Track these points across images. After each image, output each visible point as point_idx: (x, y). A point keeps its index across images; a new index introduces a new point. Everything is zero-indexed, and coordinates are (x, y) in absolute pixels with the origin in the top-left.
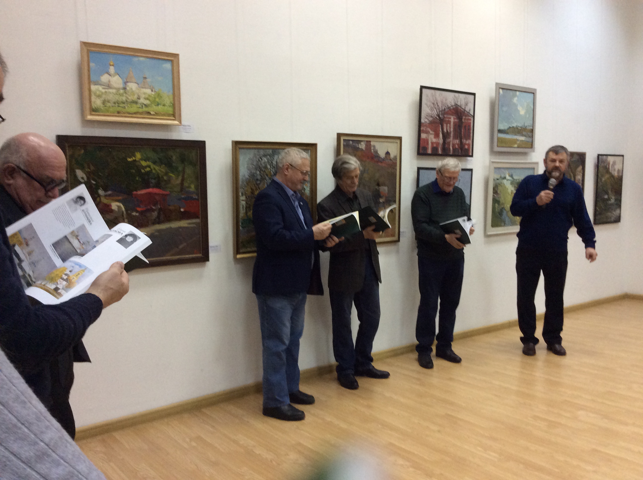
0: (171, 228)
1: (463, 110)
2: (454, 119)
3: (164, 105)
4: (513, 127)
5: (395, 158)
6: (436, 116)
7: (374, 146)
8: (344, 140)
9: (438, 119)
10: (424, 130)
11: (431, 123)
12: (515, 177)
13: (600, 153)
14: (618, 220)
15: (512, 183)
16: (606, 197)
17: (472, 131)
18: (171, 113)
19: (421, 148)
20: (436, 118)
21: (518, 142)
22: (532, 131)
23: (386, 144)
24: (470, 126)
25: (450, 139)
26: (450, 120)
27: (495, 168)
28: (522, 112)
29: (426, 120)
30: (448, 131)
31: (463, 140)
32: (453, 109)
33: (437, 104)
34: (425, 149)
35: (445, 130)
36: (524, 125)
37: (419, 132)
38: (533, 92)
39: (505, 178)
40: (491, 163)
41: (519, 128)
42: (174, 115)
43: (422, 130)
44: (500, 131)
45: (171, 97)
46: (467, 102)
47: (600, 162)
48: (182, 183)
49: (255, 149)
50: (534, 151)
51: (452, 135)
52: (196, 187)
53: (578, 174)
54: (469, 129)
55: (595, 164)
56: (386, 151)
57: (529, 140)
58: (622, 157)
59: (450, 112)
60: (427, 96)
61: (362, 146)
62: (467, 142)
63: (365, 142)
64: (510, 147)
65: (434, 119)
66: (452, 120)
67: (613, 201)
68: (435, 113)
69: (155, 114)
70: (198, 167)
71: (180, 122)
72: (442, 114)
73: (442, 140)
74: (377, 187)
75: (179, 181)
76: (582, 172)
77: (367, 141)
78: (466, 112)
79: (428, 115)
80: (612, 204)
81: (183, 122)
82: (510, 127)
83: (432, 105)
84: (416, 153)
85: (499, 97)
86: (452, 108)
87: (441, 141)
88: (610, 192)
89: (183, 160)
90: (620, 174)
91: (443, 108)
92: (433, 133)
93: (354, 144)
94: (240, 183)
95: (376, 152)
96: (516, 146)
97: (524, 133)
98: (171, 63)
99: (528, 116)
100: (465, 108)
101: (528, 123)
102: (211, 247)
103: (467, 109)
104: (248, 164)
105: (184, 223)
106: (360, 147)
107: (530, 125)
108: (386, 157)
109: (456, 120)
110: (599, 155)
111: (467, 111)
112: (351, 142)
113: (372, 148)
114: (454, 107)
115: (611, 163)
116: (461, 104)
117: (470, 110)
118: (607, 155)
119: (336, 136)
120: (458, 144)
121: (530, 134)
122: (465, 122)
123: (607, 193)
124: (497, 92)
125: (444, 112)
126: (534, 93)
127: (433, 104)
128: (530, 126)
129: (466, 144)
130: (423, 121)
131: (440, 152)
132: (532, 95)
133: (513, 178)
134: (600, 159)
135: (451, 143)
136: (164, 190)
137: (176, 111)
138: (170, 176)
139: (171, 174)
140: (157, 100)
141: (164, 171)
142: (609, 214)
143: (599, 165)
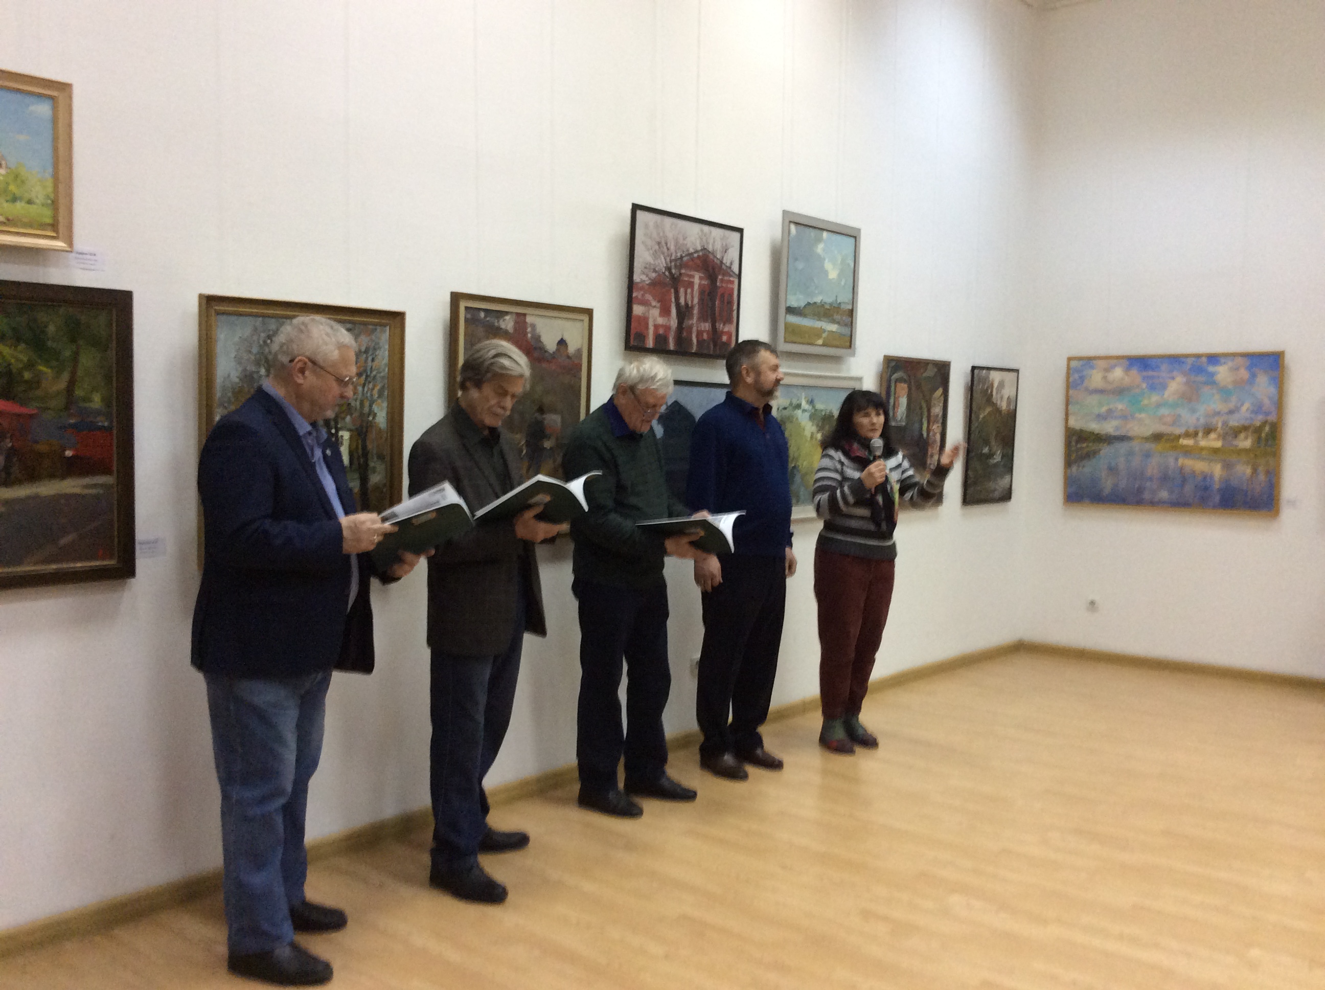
0: (36, 497)
1: (718, 262)
2: (701, 278)
3: (30, 202)
4: (815, 303)
5: (579, 351)
6: (664, 271)
7: (533, 326)
8: (467, 308)
9: (667, 277)
10: (640, 297)
11: (654, 284)
12: (819, 406)
13: (976, 364)
14: (1006, 496)
15: (812, 417)
16: (986, 450)
17: (735, 307)
18: (48, 219)
19: (632, 338)
20: (665, 274)
21: (824, 335)
22: (851, 313)
23: (560, 322)
24: (731, 295)
25: (692, 319)
26: (692, 280)
28: (833, 274)
29: (644, 277)
30: (688, 305)
31: (717, 324)
32: (699, 256)
33: (666, 244)
34: (642, 337)
35: (682, 301)
36: (836, 300)
37: (630, 302)
38: (853, 235)
39: (798, 406)
41: (827, 306)
42: (54, 226)
43: (635, 297)
44: (790, 310)
45: (50, 184)
46: (726, 245)
47: (976, 382)
48: (70, 390)
49: (256, 316)
50: (853, 355)
51: (696, 311)
52: (107, 402)
53: (935, 404)
54: (730, 303)
55: (967, 384)
56: (559, 339)
57: (846, 331)
58: (1015, 374)
59: (691, 263)
60: (646, 226)
61: (508, 323)
62: (726, 329)
63: (514, 316)
65: (661, 276)
66: (696, 281)
67: (997, 458)
68: (661, 263)
70: (112, 354)
71: (71, 244)
72: (675, 267)
73: (676, 321)
74: (537, 415)
75: (62, 385)
76: (942, 398)
77: (518, 314)
78: (724, 267)
79: (648, 266)
80: (996, 465)
81: (78, 245)
82: (809, 304)
83: (657, 247)
84: (624, 347)
85: (789, 240)
86: (696, 255)
87: (674, 322)
88: (993, 443)
90: (1012, 407)
91: (679, 255)
92: (658, 305)
93: (488, 319)
94: (218, 394)
95: (538, 339)
96: (820, 342)
97: (837, 317)
98: (51, 102)
99: (843, 283)
100: (723, 258)
101: (844, 297)
102: (140, 543)
103: (727, 261)
104: (238, 350)
105: (71, 486)
106: (503, 325)
107: (847, 301)
108: (558, 350)
109: (705, 282)
110: (974, 368)
111: (727, 266)
112: (482, 315)
113: (529, 330)
114: (701, 254)
115: (996, 385)
116: (715, 248)
117: (731, 264)
118: (988, 369)
119: (448, 298)
120: (708, 332)
121: (847, 319)
122: (722, 287)
123: (987, 442)
124: (786, 231)
125: (680, 263)
126: (855, 237)
127: (659, 243)
128: (848, 304)
129: (722, 333)
130: (637, 278)
131: (672, 346)
132: (853, 240)
133: (814, 407)
134: (975, 376)
135: (694, 329)
136: (23, 403)
137: (61, 219)
138: (40, 371)
139: (42, 368)
140: (12, 187)
141: (25, 359)
142: (991, 485)
143: (974, 388)
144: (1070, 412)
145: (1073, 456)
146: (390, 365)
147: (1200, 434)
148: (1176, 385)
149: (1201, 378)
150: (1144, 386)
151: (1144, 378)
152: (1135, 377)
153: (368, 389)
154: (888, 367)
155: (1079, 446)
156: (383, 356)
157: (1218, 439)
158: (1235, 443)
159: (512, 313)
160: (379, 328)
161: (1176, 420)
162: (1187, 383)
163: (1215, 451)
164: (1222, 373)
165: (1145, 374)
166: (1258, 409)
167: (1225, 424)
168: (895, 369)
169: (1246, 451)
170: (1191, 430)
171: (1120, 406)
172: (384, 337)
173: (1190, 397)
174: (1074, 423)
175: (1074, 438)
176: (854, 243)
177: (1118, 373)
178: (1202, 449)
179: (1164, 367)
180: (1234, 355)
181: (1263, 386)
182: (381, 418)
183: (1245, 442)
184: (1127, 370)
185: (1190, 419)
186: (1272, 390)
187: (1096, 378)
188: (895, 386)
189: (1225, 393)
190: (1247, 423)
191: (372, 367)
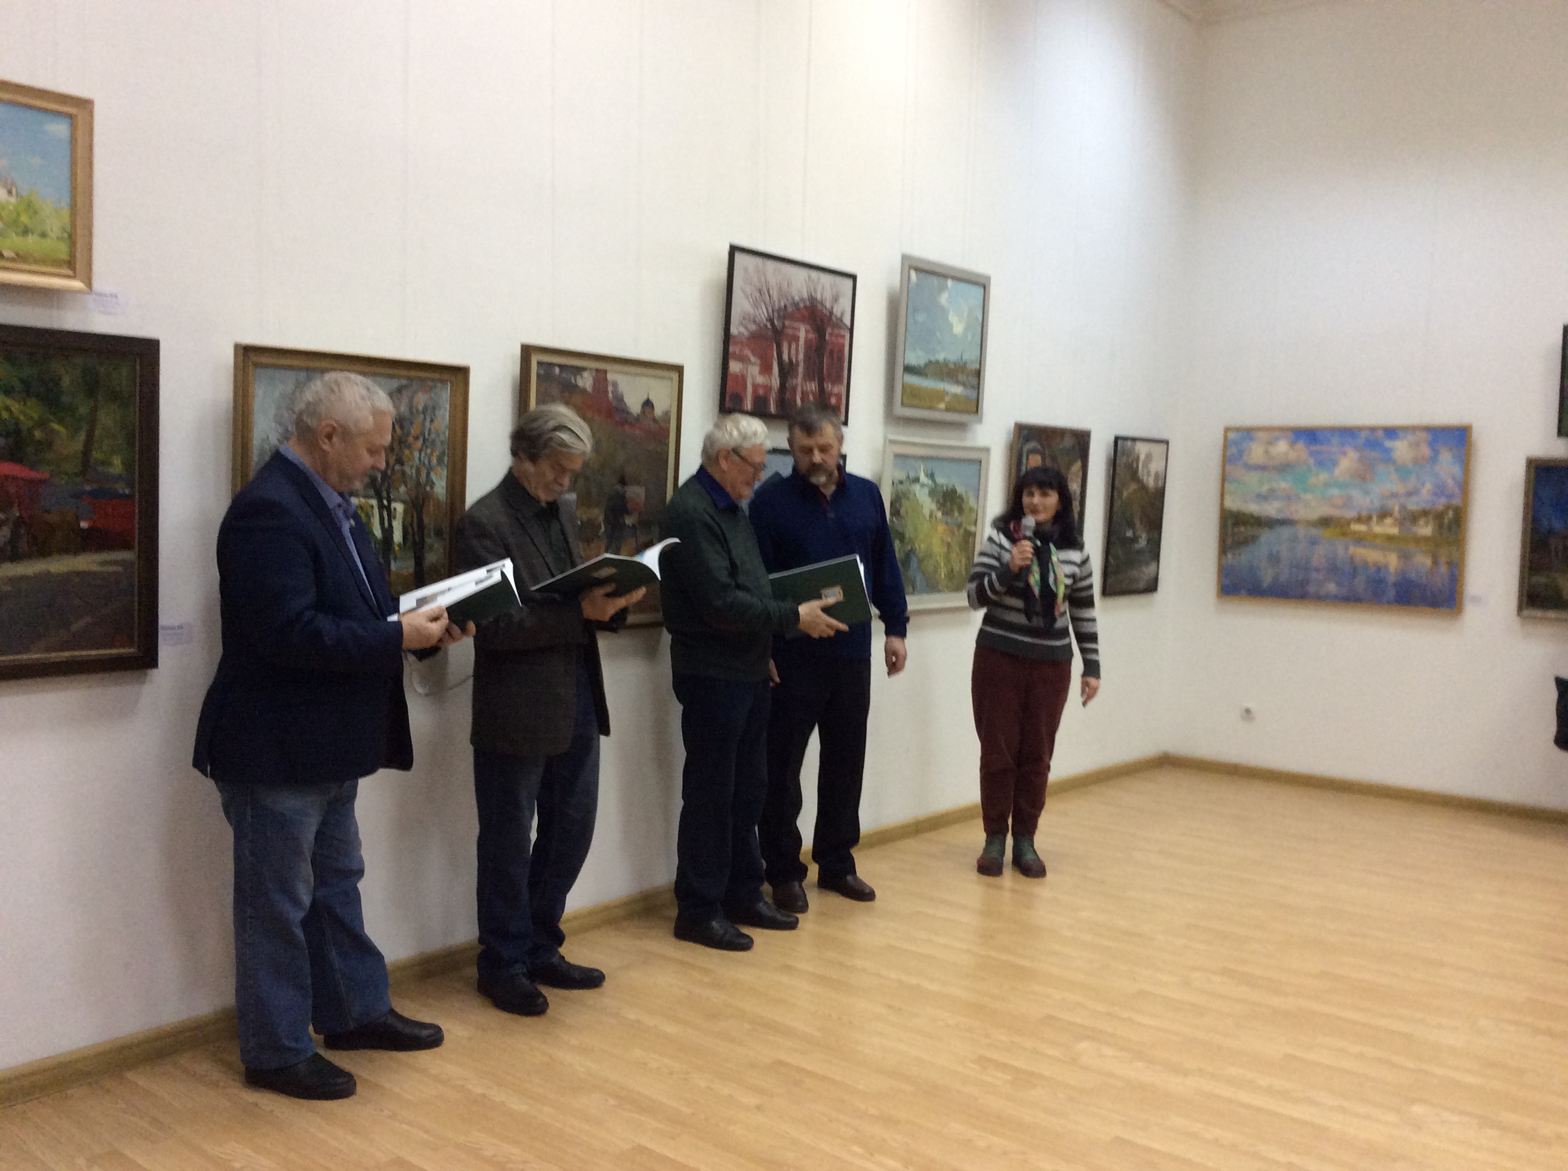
0: (49, 573)
1: (827, 313)
2: (807, 332)
3: (44, 235)
4: (937, 362)
5: (667, 414)
6: (765, 322)
7: (615, 385)
8: (540, 364)
9: (769, 329)
10: (737, 352)
11: (754, 337)
12: (940, 480)
13: (1121, 434)
14: (1152, 587)
15: (932, 493)
16: (1129, 534)
17: (846, 364)
18: (64, 256)
19: (727, 399)
20: (766, 326)
21: (948, 399)
22: (978, 374)
23: (644, 380)
24: (842, 351)
25: (797, 378)
26: (797, 333)
27: (897, 456)
28: (958, 328)
29: (742, 330)
30: (792, 361)
31: (825, 384)
32: (805, 306)
33: (768, 292)
34: (738, 399)
35: (785, 357)
36: (962, 358)
37: (726, 357)
38: (982, 284)
39: (917, 480)
40: (887, 442)
41: (952, 366)
43: (732, 353)
44: (909, 369)
45: (65, 213)
46: (837, 293)
47: (1119, 453)
48: (86, 452)
49: (299, 369)
50: (980, 421)
51: (801, 369)
52: (128, 466)
53: (1072, 479)
54: (841, 360)
55: (1108, 459)
56: (645, 398)
58: (1164, 447)
59: (798, 315)
60: (746, 270)
61: (586, 381)
62: (836, 390)
63: (594, 373)
64: (931, 408)
65: (761, 328)
66: (802, 334)
67: (1142, 543)
68: (762, 314)
69: (16, 257)
70: (135, 410)
71: (89, 283)
72: (779, 317)
73: (779, 380)
74: (619, 487)
75: (78, 445)
76: (1081, 474)
77: (597, 370)
78: (834, 319)
79: (747, 316)
80: (1141, 551)
81: (98, 284)
82: (930, 362)
83: (758, 295)
84: (717, 410)
85: (908, 288)
86: (801, 305)
87: (775, 382)
88: (1137, 522)
89: (92, 386)
90: (1160, 484)
91: (783, 305)
92: (758, 361)
93: (564, 375)
95: (620, 399)
96: (942, 406)
97: (961, 377)
98: (69, 120)
99: (969, 339)
100: (832, 308)
101: (970, 355)
102: (164, 629)
103: (837, 311)
104: (278, 408)
105: (86, 562)
106: (580, 383)
107: (975, 359)
108: (643, 412)
109: (812, 336)
110: (1117, 439)
111: (836, 316)
112: (557, 370)
113: (610, 389)
114: (807, 303)
115: (1142, 457)
116: (824, 296)
117: (842, 314)
118: (1134, 440)
119: (518, 351)
120: (814, 394)
121: (974, 381)
122: (832, 341)
123: (1131, 525)
124: (905, 278)
125: (784, 313)
126: (984, 286)
127: (760, 291)
128: (975, 362)
129: (831, 394)
130: (734, 330)
131: (773, 409)
132: (982, 289)
133: (934, 481)
134: (1119, 448)
135: (799, 389)
136: (33, 466)
137: (78, 255)
138: (53, 430)
139: (56, 426)
140: (24, 219)
141: (35, 416)
142: (1135, 573)
143: (1118, 461)
144: (1226, 490)
145: (1229, 541)
146: (452, 426)
147: (1375, 519)
148: (1348, 461)
149: (1375, 454)
150: (1311, 461)
151: (1312, 454)
152: (1301, 452)
153: (426, 454)
154: (1019, 437)
155: (1236, 530)
156: (443, 417)
157: (1394, 525)
158: (1415, 529)
159: (591, 369)
160: (439, 385)
161: (1348, 502)
162: (1360, 460)
163: (1390, 538)
164: (1401, 449)
165: (1314, 448)
166: (1440, 490)
167: (1403, 507)
168: (1027, 439)
169: (1426, 539)
170: (1364, 514)
171: (1283, 484)
172: (445, 395)
173: (1363, 476)
174: (1231, 504)
175: (1230, 522)
176: (983, 293)
177: (1282, 447)
178: (1375, 536)
179: (1335, 440)
180: (1413, 429)
181: (1447, 464)
182: (440, 488)
183: (1425, 530)
184: (1292, 444)
185: (1364, 501)
186: (1457, 470)
187: (1256, 452)
188: (1027, 459)
189: (1403, 472)
190: (1427, 507)
191: (430, 429)
